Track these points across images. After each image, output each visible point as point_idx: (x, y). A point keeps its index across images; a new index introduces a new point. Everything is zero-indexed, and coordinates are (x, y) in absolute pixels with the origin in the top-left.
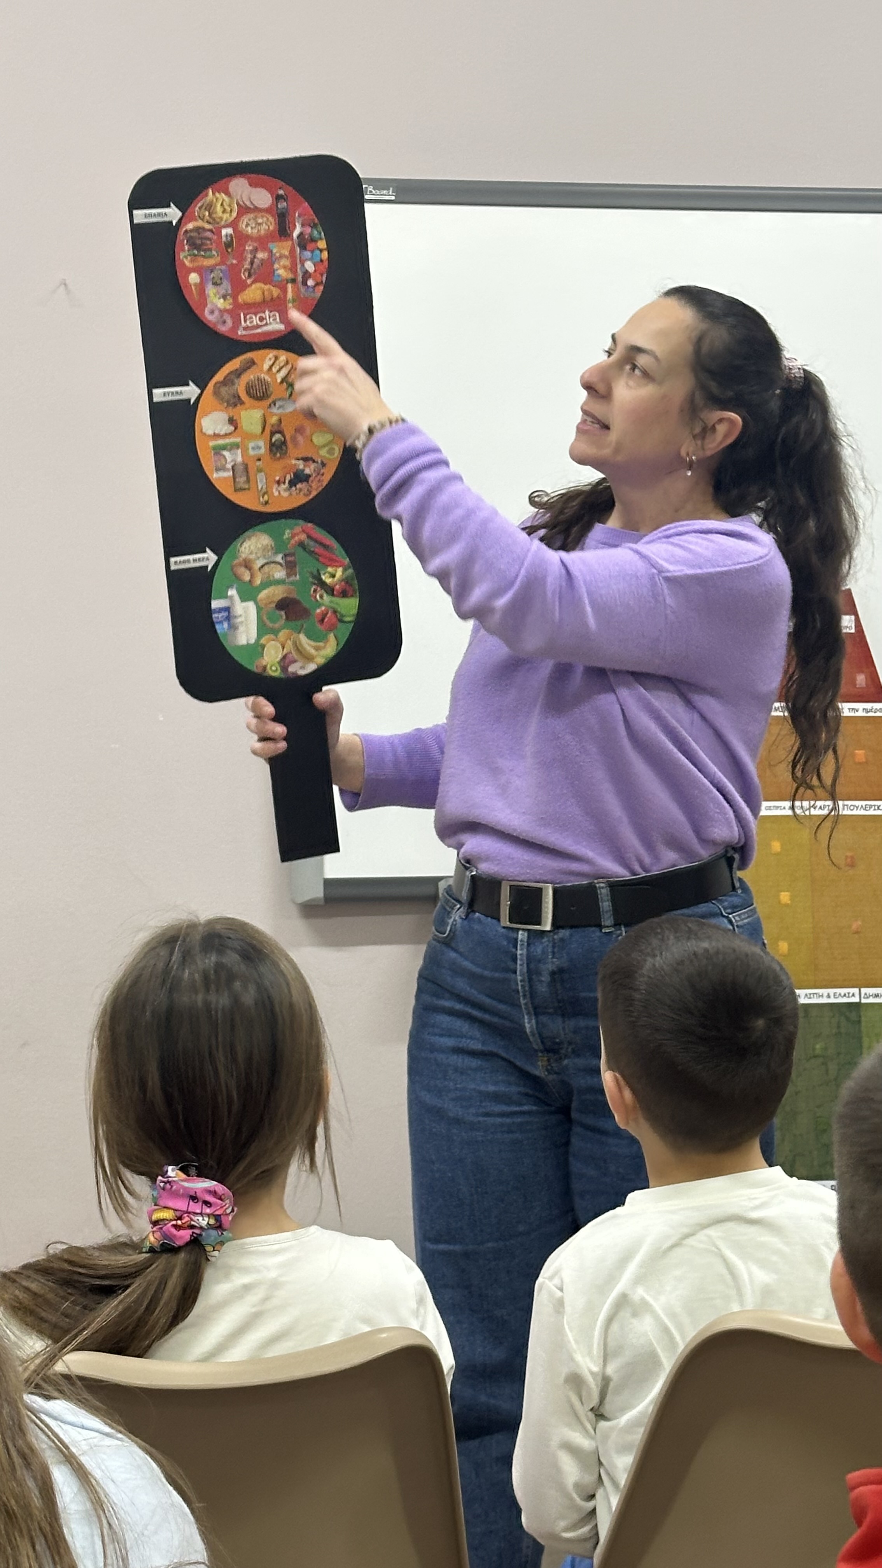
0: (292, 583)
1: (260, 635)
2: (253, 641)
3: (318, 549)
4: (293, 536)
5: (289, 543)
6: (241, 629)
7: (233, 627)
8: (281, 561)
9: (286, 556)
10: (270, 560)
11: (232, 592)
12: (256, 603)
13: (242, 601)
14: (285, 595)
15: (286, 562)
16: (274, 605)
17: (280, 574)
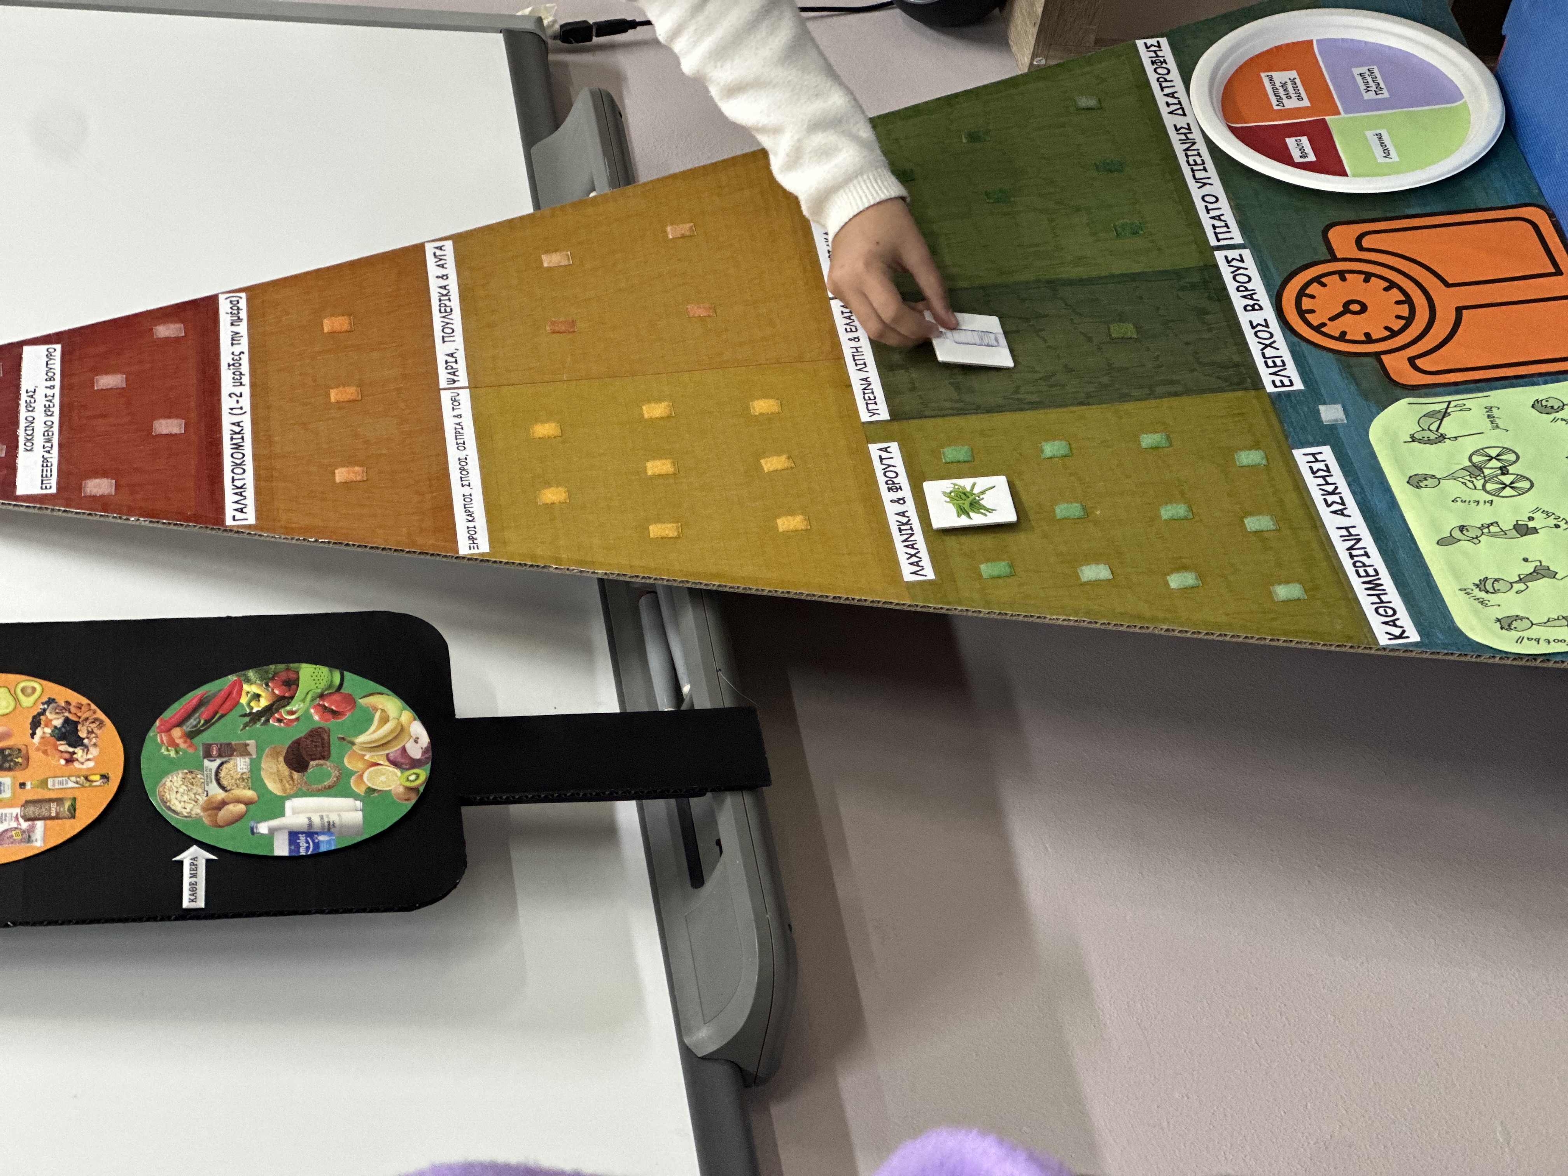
0: (260, 750)
1: (348, 793)
2: (359, 804)
3: (204, 714)
4: (173, 743)
5: (185, 752)
6: (334, 818)
7: (329, 828)
8: (218, 762)
9: (208, 755)
10: (213, 777)
11: (263, 828)
12: (289, 797)
13: (284, 816)
14: (281, 759)
15: (220, 755)
16: (296, 775)
17: (241, 765)
